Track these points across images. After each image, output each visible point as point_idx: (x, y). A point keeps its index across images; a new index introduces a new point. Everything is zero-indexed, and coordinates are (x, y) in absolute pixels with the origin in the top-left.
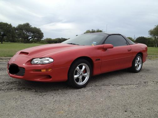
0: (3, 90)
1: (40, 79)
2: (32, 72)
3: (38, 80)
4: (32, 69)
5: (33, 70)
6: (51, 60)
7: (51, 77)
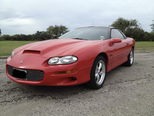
0: (9, 102)
1: (63, 83)
2: (54, 75)
3: (61, 84)
4: (53, 71)
5: (55, 72)
6: (75, 59)
7: (76, 79)
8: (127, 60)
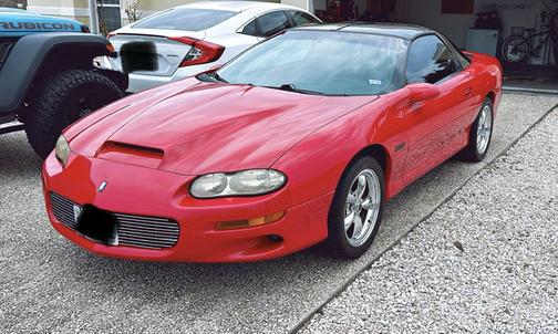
1: (243, 255)
2: (212, 232)
5: (216, 223)
6: (276, 179)
7: (279, 240)
8: (466, 143)
